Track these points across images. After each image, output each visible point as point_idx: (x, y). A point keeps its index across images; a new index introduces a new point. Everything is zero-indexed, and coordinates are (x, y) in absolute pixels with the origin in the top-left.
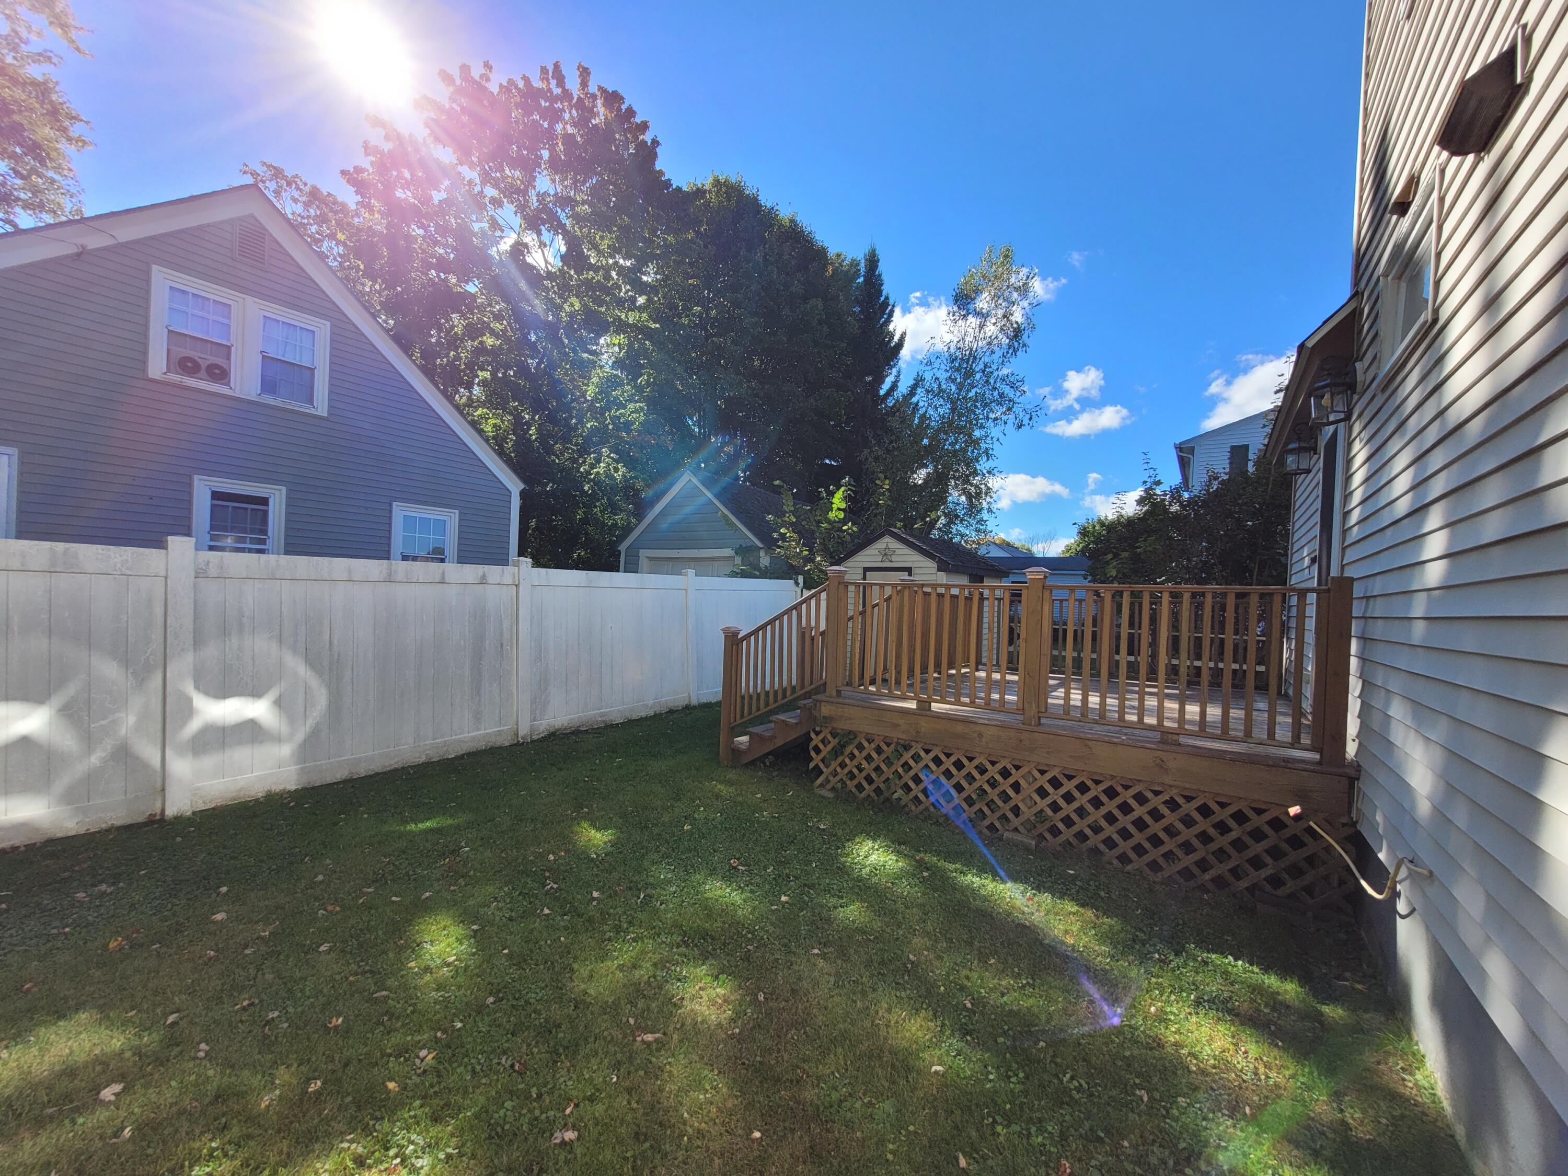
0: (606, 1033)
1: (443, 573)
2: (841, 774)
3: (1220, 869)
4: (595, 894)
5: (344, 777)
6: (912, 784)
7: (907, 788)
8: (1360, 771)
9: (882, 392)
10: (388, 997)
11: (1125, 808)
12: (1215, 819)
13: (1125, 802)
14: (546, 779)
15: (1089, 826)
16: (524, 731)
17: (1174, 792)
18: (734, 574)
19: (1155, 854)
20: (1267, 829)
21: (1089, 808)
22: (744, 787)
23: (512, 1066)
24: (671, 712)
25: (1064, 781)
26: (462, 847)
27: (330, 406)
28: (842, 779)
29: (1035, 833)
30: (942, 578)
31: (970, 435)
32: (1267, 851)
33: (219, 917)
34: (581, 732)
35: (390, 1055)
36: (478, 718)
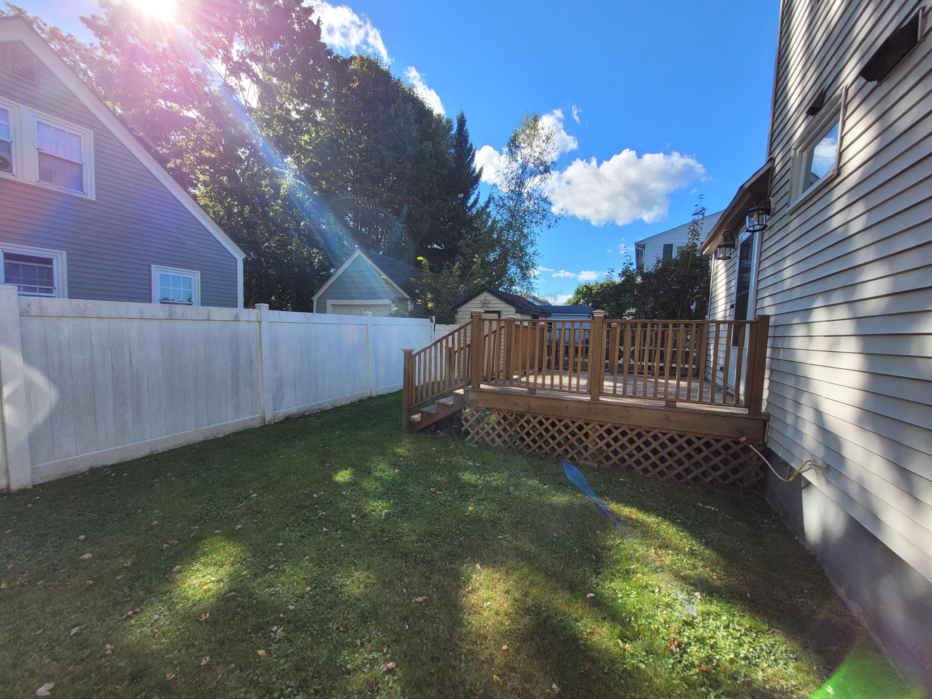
0: (391, 600)
1: (209, 314)
2: (482, 433)
3: (697, 472)
4: (353, 516)
5: (147, 454)
6: (525, 437)
7: (522, 439)
8: (769, 417)
9: (469, 205)
10: (237, 596)
11: (647, 444)
12: (695, 446)
13: (647, 440)
14: (293, 447)
15: (627, 454)
16: (269, 417)
17: (673, 434)
18: (391, 315)
19: (662, 467)
20: (721, 450)
21: (627, 444)
22: (423, 445)
23: (338, 628)
24: (360, 401)
25: (614, 430)
26: (252, 494)
27: (97, 194)
28: (482, 436)
29: (597, 459)
30: (518, 316)
31: (522, 232)
32: (721, 462)
33: (87, 556)
34: (306, 416)
35: (251, 633)
36: (237, 410)
